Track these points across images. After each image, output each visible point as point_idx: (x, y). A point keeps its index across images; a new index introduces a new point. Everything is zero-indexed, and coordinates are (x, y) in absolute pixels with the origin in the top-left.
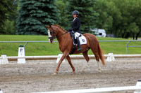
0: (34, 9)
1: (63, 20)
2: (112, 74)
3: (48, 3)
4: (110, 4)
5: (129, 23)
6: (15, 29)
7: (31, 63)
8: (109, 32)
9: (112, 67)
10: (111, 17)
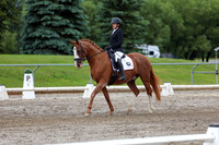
0: (48, 14)
1: (93, 31)
2: (170, 115)
3: (71, 4)
4: (166, 6)
5: (195, 36)
6: (18, 46)
7: (43, 98)
8: (165, 50)
9: (169, 104)
10: (167, 26)
